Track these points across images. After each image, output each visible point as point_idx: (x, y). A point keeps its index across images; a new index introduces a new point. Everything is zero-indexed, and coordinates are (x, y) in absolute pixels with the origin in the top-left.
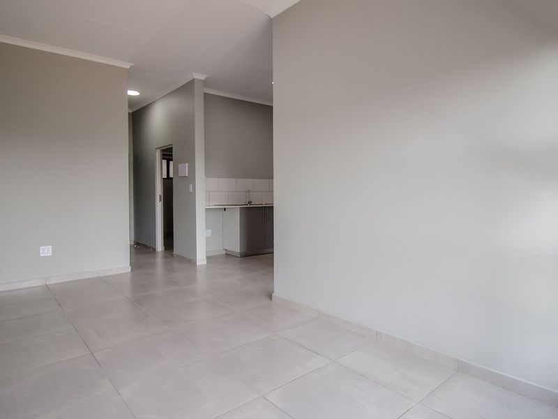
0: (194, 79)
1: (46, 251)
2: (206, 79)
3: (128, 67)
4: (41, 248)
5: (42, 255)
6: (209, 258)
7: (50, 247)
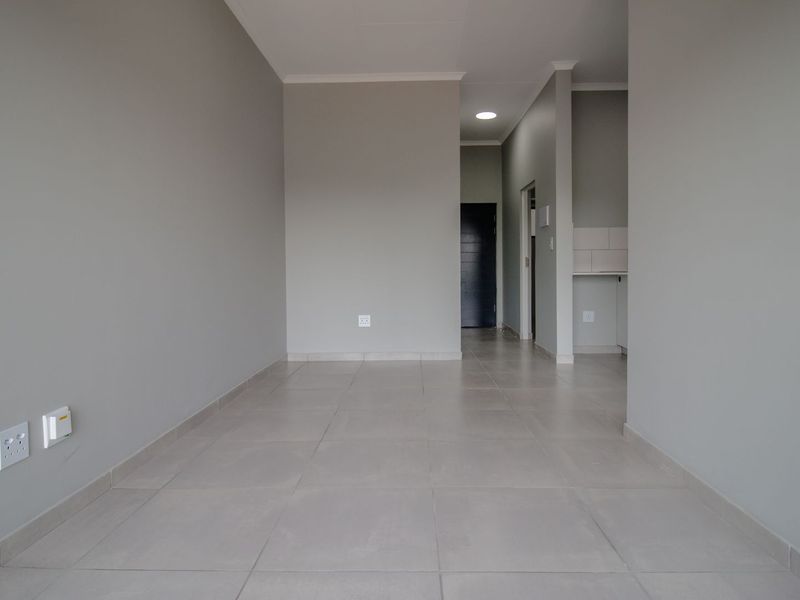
0: (555, 72)
1: (364, 321)
2: (575, 67)
3: (459, 78)
4: (360, 317)
5: (360, 325)
6: (578, 357)
7: (369, 317)
